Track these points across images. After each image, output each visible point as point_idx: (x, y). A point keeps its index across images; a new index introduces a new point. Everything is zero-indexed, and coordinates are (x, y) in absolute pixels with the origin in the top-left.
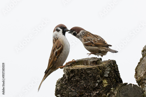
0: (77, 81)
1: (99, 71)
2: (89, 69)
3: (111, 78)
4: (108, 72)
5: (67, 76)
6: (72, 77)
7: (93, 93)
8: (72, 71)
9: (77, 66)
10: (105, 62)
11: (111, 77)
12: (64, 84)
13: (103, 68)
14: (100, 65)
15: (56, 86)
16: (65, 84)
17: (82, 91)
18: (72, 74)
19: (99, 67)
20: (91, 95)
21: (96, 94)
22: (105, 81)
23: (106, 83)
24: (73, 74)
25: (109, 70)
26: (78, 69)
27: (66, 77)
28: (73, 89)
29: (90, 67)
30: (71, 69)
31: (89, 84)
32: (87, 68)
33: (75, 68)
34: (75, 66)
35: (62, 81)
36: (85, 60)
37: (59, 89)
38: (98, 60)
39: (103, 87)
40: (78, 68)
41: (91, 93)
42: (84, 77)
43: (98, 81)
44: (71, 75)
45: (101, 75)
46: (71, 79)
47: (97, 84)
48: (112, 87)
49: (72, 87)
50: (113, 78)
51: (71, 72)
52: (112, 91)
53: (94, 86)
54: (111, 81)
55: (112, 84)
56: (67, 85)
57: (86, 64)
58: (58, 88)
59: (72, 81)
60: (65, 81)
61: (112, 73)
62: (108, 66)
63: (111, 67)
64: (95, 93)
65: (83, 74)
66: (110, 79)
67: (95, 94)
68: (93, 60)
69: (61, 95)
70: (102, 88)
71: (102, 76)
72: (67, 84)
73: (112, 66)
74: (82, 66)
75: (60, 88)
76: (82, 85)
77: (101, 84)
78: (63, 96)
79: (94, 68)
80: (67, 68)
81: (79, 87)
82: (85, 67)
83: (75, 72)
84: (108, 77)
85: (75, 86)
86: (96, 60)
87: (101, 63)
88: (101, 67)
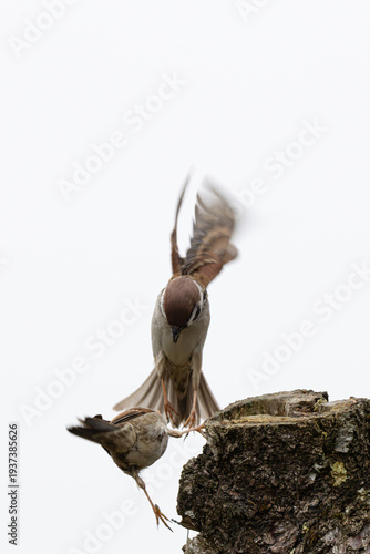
0: (250, 467)
1: (320, 434)
2: (286, 426)
3: (359, 458)
4: (350, 439)
5: (215, 451)
6: (231, 455)
7: (299, 504)
8: (234, 434)
9: (250, 418)
10: (339, 404)
11: (358, 454)
12: (206, 476)
13: (334, 424)
14: (324, 415)
15: (180, 481)
16: (210, 478)
17: (265, 497)
18: (233, 443)
19: (319, 420)
20: (292, 511)
21: (310, 507)
22: (339, 468)
23: (341, 475)
24: (236, 445)
25: (351, 430)
26: (250, 429)
27: (212, 454)
28: (236, 491)
29: (289, 420)
30: (228, 427)
31: (287, 477)
32: (280, 426)
33: (241, 425)
34: (243, 418)
35: (200, 467)
36: (275, 400)
37: (190, 493)
38: (316, 400)
39: (330, 486)
40: (252, 425)
41: (293, 504)
42: (272, 454)
43: (316, 466)
44: (230, 447)
45: (324, 448)
46: (228, 460)
47: (313, 478)
48: (362, 486)
49: (232, 486)
50: (364, 457)
51: (230, 439)
52: (362, 499)
53: (303, 483)
54: (357, 466)
55: (362, 475)
56: (218, 480)
57: (276, 412)
58: (188, 488)
59: (232, 467)
60: (211, 467)
61: (361, 440)
62: (348, 419)
63: (356, 421)
64: (308, 504)
65: (269, 443)
66: (356, 459)
67: (306, 510)
68: (299, 400)
69: (198, 510)
70: (329, 489)
71: (329, 449)
72: (215, 476)
73: (361, 419)
74: (265, 420)
75: (193, 491)
76: (265, 478)
77: (327, 477)
78: (205, 514)
79: (302, 423)
80: (217, 424)
81: (254, 487)
82: (275, 420)
83: (241, 437)
84: (349, 453)
85: (243, 482)
86: (309, 399)
87: (327, 409)
88: (326, 420)
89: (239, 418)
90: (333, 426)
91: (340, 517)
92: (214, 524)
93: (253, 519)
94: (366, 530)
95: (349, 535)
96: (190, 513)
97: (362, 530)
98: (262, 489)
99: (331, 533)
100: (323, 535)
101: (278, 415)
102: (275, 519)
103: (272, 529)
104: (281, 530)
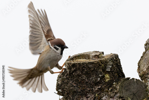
0: (79, 76)
1: (101, 65)
2: (90, 63)
3: (113, 73)
4: (111, 67)
5: (68, 71)
6: (73, 72)
7: (94, 88)
8: (74, 65)
9: (79, 60)
10: (107, 56)
11: (113, 71)
12: (65, 78)
13: (106, 62)
14: (102, 59)
15: (57, 80)
16: (67, 79)
17: (84, 85)
18: (74, 68)
19: (101, 61)
20: (92, 90)
21: (98, 88)
22: (107, 76)
23: (108, 78)
24: (75, 69)
25: (111, 64)
26: (79, 63)
28: (75, 83)
29: (91, 61)
30: (72, 63)
31: (91, 79)
32: (89, 63)
33: (76, 62)
34: (77, 60)
35: (63, 76)
36: (87, 54)
37: (60, 84)
38: (100, 54)
39: (105, 82)
40: (80, 62)
41: (93, 87)
42: (86, 72)
43: (100, 75)
44: (73, 69)
45: (103, 70)
46: (72, 73)
47: (99, 79)
48: (115, 82)
49: (73, 82)
50: (115, 72)
51: (73, 67)
52: (115, 86)
53: (96, 81)
54: (113, 75)
55: (115, 78)
56: (69, 80)
57: (87, 58)
58: (60, 82)
59: (73, 76)
60: (67, 75)
61: (114, 67)
62: (110, 60)
63: (113, 61)
64: (97, 88)
65: (85, 68)
66: (112, 73)
67: (97, 89)
68: (95, 54)
69: (63, 90)
70: (104, 83)
71: (104, 70)
72: (68, 78)
74: (84, 60)
75: (61, 83)
76: (84, 79)
77: (103, 79)
78: (65, 90)
79: (96, 62)
80: (69, 62)
81: (80, 82)
82: (87, 61)
83: (76, 66)
84: (110, 71)
85: (77, 80)
86: (98, 54)
87: (103, 57)
88: (103, 61)
89: (75, 60)
90: (105, 63)
91: (108, 92)
92: (68, 94)
93: (80, 92)
94: (116, 96)
95: (111, 97)
96: (60, 90)
97: (114, 96)
98: (83, 83)
99: (105, 97)
100: (102, 97)
101: (88, 59)
102: (87, 92)
103: (86, 95)
104: (89, 96)
